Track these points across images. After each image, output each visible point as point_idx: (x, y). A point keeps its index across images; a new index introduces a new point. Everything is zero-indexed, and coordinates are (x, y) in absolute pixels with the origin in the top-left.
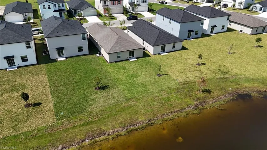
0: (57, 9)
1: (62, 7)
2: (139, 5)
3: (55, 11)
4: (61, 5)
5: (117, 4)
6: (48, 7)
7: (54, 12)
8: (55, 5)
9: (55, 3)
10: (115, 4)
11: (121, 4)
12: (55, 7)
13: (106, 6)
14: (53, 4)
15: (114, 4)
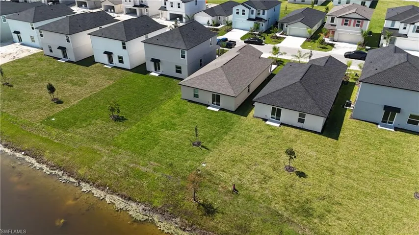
0: (253, 16)
1: (261, 16)
2: (406, 36)
3: (250, 19)
4: (261, 12)
5: (354, 26)
6: (242, 12)
7: (247, 20)
8: (253, 11)
9: (252, 9)
10: (349, 25)
11: (361, 27)
12: (252, 13)
13: (332, 25)
14: (250, 9)
15: (346, 24)
